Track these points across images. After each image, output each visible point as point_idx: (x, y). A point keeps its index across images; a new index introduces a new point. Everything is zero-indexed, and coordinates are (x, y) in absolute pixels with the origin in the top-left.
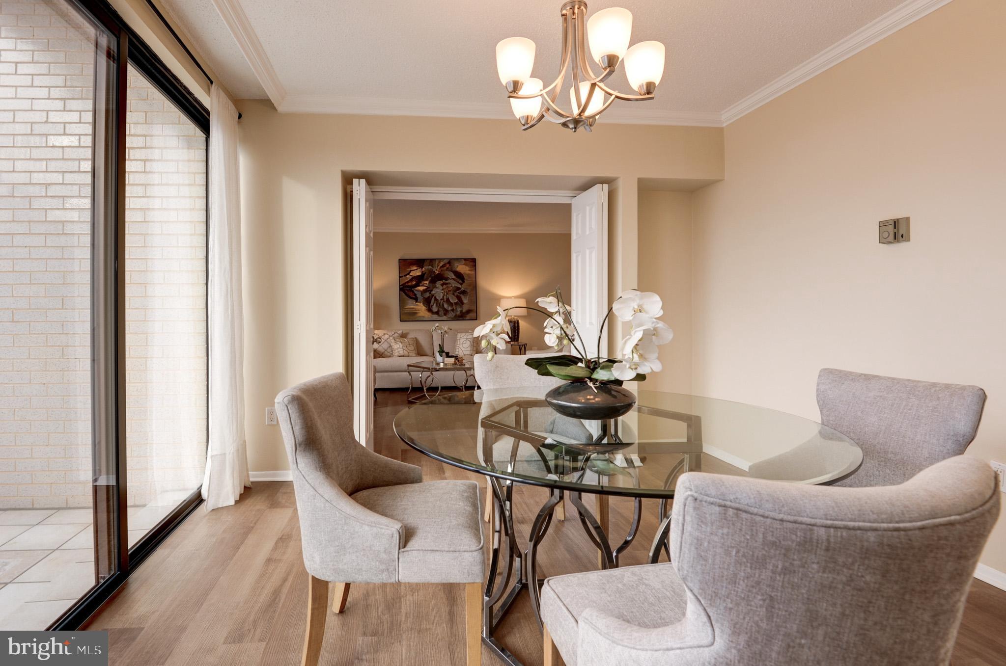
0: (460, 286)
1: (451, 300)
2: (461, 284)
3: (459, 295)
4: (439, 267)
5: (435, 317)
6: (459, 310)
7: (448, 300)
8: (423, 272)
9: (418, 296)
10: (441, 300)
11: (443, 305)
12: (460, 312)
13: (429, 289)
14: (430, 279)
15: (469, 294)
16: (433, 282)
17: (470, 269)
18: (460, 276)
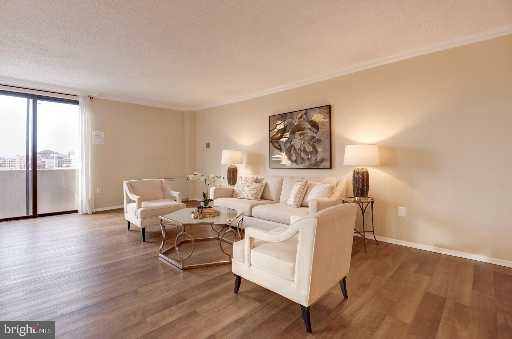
0: (315, 135)
1: (307, 149)
2: (316, 133)
3: (313, 143)
4: (298, 118)
5: (294, 165)
6: (314, 158)
7: (304, 149)
8: (285, 125)
9: (281, 146)
10: (299, 149)
11: (300, 154)
12: (315, 161)
13: (289, 140)
14: (290, 130)
15: (323, 142)
16: (293, 133)
17: (324, 117)
18: (315, 125)
